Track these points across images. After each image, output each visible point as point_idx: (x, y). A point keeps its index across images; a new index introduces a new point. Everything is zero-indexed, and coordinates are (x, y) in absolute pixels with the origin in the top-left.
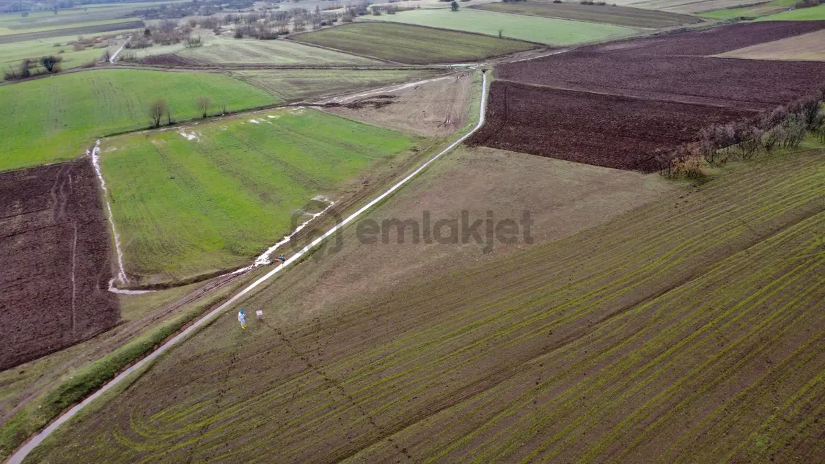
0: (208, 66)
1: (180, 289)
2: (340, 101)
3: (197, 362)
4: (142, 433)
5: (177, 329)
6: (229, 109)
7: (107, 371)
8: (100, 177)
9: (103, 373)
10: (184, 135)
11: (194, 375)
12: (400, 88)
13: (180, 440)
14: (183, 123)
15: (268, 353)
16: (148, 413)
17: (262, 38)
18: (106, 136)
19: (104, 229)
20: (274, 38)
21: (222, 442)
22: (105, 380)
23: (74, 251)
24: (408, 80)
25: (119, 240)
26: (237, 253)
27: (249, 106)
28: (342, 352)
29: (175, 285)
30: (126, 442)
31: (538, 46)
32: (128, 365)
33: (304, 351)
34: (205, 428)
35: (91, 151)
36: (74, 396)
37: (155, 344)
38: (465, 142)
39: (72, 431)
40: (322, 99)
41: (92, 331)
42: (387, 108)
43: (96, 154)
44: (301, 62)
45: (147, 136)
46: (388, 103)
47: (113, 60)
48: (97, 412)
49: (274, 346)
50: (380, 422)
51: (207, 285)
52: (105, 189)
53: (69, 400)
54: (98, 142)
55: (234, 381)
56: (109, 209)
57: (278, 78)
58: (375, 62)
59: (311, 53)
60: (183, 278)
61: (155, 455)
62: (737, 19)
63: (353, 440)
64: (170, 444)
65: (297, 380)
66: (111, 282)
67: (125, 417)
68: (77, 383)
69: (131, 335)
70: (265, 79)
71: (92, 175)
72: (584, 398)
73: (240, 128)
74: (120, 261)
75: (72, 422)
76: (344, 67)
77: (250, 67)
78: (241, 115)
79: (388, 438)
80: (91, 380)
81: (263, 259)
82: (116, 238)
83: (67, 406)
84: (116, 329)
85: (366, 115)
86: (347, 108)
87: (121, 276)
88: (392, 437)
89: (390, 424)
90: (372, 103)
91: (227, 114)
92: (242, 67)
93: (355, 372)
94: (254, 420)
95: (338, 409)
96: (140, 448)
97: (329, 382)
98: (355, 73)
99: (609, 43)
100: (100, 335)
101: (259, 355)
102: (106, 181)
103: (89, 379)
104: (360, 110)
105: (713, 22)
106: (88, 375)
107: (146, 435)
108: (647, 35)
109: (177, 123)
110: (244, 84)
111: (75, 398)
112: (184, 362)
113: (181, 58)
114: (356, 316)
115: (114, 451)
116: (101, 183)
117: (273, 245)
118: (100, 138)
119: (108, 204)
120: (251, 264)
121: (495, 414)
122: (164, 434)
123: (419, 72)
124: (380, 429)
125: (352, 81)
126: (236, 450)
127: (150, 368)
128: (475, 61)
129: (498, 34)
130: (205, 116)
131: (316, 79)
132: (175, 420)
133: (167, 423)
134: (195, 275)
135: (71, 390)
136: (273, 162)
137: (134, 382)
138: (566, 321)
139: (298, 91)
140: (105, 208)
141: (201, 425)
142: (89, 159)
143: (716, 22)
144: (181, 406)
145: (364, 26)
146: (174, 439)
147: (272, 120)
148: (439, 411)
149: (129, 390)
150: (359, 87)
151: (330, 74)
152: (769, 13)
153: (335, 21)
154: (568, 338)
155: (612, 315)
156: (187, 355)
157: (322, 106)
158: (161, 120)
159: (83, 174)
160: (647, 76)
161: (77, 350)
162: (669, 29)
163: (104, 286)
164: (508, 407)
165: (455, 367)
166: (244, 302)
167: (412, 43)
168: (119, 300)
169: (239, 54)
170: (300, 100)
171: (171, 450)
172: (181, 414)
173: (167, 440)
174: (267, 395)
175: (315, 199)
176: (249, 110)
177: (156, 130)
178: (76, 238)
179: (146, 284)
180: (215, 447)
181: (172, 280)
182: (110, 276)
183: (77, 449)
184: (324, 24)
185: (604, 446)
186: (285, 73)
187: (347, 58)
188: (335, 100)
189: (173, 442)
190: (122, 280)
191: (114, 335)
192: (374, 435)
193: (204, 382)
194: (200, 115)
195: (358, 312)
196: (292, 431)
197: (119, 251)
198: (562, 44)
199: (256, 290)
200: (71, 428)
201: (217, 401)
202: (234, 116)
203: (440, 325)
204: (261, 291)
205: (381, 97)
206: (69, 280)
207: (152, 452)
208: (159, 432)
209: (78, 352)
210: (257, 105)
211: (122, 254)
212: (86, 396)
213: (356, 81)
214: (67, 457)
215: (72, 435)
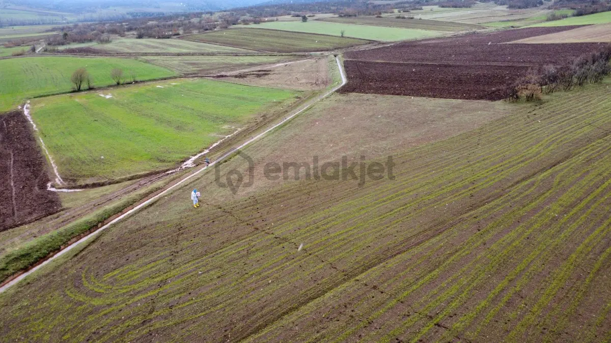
0: (117, 54)
1: (117, 185)
2: (228, 74)
3: (145, 231)
4: (96, 290)
5: (119, 211)
6: (138, 79)
7: (53, 243)
8: (32, 123)
9: (49, 245)
10: (102, 95)
11: (143, 241)
12: (274, 66)
13: (139, 292)
14: (100, 88)
15: (213, 222)
16: (101, 273)
17: (159, 38)
18: (35, 98)
19: (38, 152)
20: (168, 38)
21: (184, 292)
22: (51, 251)
23: (11, 167)
24: (279, 62)
25: (53, 159)
26: (164, 161)
27: (155, 78)
28: (285, 218)
29: (110, 184)
30: (81, 298)
31: (371, 42)
32: (74, 239)
33: (247, 219)
34: (164, 282)
35: (23, 107)
36: (20, 265)
37: (99, 222)
38: (337, 91)
39: (21, 292)
40: (213, 73)
41: (35, 216)
42: (266, 77)
43: (27, 108)
44: (192, 51)
45: (71, 97)
46: (266, 74)
47: (39, 52)
48: (46, 276)
49: (218, 217)
50: (341, 267)
51: (141, 182)
52: (37, 129)
53: (14, 268)
54: (29, 102)
55: (186, 243)
56: (42, 141)
57: (176, 61)
58: (250, 51)
59: (198, 46)
60: (117, 178)
61: (113, 307)
62: (509, 27)
63: (319, 282)
64: (128, 297)
65: (247, 239)
66: (49, 184)
67: (77, 278)
68: (23, 253)
69: (74, 217)
70: (165, 62)
71: (24, 121)
72: (528, 238)
73: (148, 91)
74: (56, 171)
75: (20, 285)
76: (227, 54)
77: (152, 54)
78: (149, 83)
79: (354, 279)
80: (37, 251)
81: (189, 163)
82: (50, 158)
83: (13, 274)
84: (58, 214)
85: (250, 81)
86: (234, 78)
87: (58, 180)
88: (357, 278)
89: (352, 268)
90: (253, 74)
91: (136, 82)
92: (146, 54)
93: (303, 231)
94: (212, 272)
95: (295, 260)
96: (97, 302)
97: (281, 240)
98: (237, 58)
99: (423, 40)
100: (43, 219)
101: (204, 223)
102: (37, 125)
103: (35, 250)
104: (245, 79)
105: (493, 29)
106: (34, 247)
107: (101, 291)
108: (449, 36)
109: (95, 89)
110: (147, 65)
111: (22, 266)
112: (131, 232)
113: (94, 50)
114: (288, 193)
115: (68, 306)
116: (32, 126)
117: (195, 155)
118: (30, 99)
119: (40, 138)
120: (178, 167)
121: (451, 254)
122: (121, 289)
123: (286, 57)
124: (343, 271)
125: (234, 63)
126: (200, 298)
127: (97, 238)
128: (327, 50)
129: (340, 35)
130: (118, 84)
131: (206, 62)
132: (129, 278)
133: (122, 280)
134: (128, 176)
135: (17, 259)
136: (180, 109)
137: (83, 250)
138: (481, 187)
139: (192, 69)
140: (38, 141)
141: (159, 279)
142: (21, 112)
143: (495, 29)
144: (135, 266)
145: (237, 30)
146: (132, 293)
147: (175, 86)
148: (395, 255)
149: (79, 256)
150: (241, 66)
151: (217, 58)
152: (530, 24)
153: (215, 28)
154: (489, 198)
155: (518, 182)
156: (134, 227)
157: (214, 77)
158: (81, 86)
159: (16, 121)
160: (461, 54)
161: (20, 230)
162: (464, 32)
163: (43, 186)
164: (461, 249)
165: (397, 222)
166: (180, 189)
167: (275, 40)
168: (58, 195)
169: (142, 47)
170: (195, 74)
171: (131, 302)
172: (137, 272)
173: (124, 294)
174: (221, 253)
175: (224, 127)
176: (154, 80)
177: (78, 93)
178: (13, 159)
179: (83, 184)
180: (178, 296)
181: (107, 180)
182: (48, 180)
183: (27, 307)
184: (207, 30)
185: (567, 273)
186: (180, 58)
187: (229, 49)
188: (223, 73)
189: (131, 295)
190: (59, 183)
191: (57, 218)
192: (339, 277)
193: (154, 246)
194: (115, 82)
195: (289, 191)
196: (254, 278)
197: (53, 165)
198: (389, 40)
199: (189, 181)
200: (19, 289)
201: (171, 260)
202: (142, 84)
203: (369, 195)
204: (194, 182)
205: (260, 71)
206: (9, 185)
207: (110, 305)
208: (114, 288)
209: (21, 232)
210: (161, 77)
211: (57, 167)
212: (33, 265)
213: (238, 62)
214: (17, 314)
215: (21, 295)
